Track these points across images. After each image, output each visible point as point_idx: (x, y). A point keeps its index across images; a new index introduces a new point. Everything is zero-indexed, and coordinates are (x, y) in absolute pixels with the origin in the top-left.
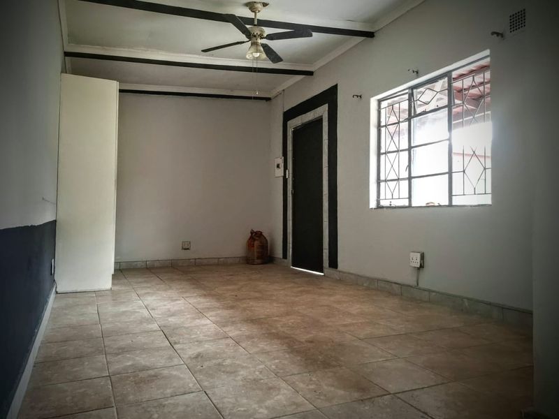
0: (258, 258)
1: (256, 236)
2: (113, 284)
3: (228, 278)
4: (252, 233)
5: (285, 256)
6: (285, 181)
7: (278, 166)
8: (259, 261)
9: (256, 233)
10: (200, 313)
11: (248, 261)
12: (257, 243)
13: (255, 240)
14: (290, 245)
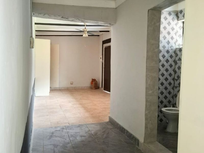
0: (94, 87)
1: (94, 80)
2: (50, 94)
3: (82, 93)
4: (92, 79)
5: (102, 87)
6: (102, 63)
7: (101, 58)
8: (94, 88)
9: (93, 79)
10: (70, 102)
11: (91, 88)
12: (94, 83)
13: (93, 82)
14: (103, 84)
